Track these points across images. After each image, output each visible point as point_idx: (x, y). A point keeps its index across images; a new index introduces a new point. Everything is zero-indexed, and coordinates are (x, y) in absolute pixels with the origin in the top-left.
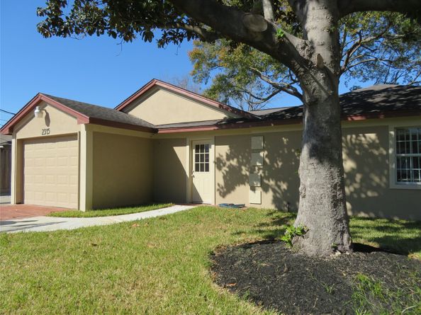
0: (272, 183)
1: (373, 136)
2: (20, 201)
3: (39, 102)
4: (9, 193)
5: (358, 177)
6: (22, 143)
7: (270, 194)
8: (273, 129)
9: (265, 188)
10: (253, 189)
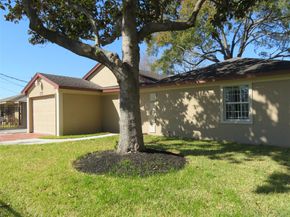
0: (161, 120)
1: (212, 92)
2: (32, 131)
3: (37, 78)
4: (26, 128)
5: (205, 116)
6: (32, 99)
7: (160, 126)
8: (160, 89)
9: (158, 123)
10: (151, 124)
